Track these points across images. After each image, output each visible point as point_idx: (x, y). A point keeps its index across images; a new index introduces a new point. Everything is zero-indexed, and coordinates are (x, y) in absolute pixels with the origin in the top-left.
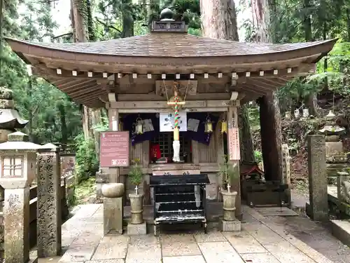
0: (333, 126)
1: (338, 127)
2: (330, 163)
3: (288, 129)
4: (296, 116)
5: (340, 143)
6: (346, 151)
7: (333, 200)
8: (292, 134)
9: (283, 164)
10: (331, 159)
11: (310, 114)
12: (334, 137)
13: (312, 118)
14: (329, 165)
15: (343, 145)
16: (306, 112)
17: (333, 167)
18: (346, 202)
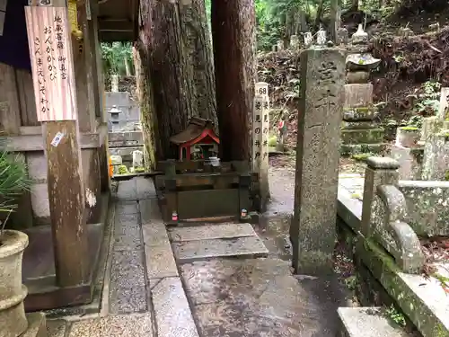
0: (362, 53)
1: (369, 56)
2: (349, 120)
3: (291, 63)
4: (306, 43)
5: (370, 85)
6: (375, 100)
7: (347, 219)
8: (297, 72)
9: (256, 125)
10: (352, 114)
11: (328, 40)
12: (362, 74)
13: (330, 45)
14: (347, 124)
15: (375, 89)
16: (322, 34)
17: (355, 128)
18: (382, 247)
